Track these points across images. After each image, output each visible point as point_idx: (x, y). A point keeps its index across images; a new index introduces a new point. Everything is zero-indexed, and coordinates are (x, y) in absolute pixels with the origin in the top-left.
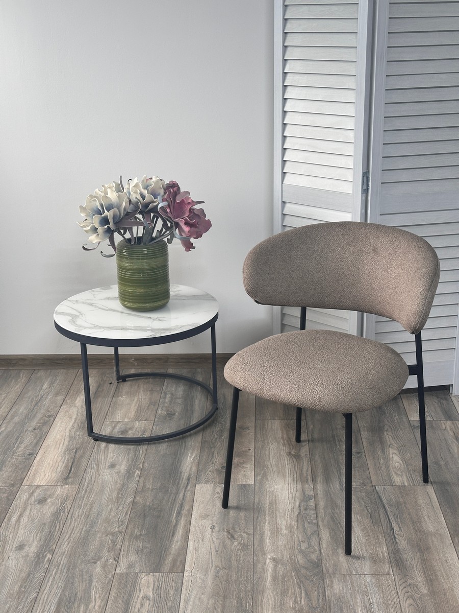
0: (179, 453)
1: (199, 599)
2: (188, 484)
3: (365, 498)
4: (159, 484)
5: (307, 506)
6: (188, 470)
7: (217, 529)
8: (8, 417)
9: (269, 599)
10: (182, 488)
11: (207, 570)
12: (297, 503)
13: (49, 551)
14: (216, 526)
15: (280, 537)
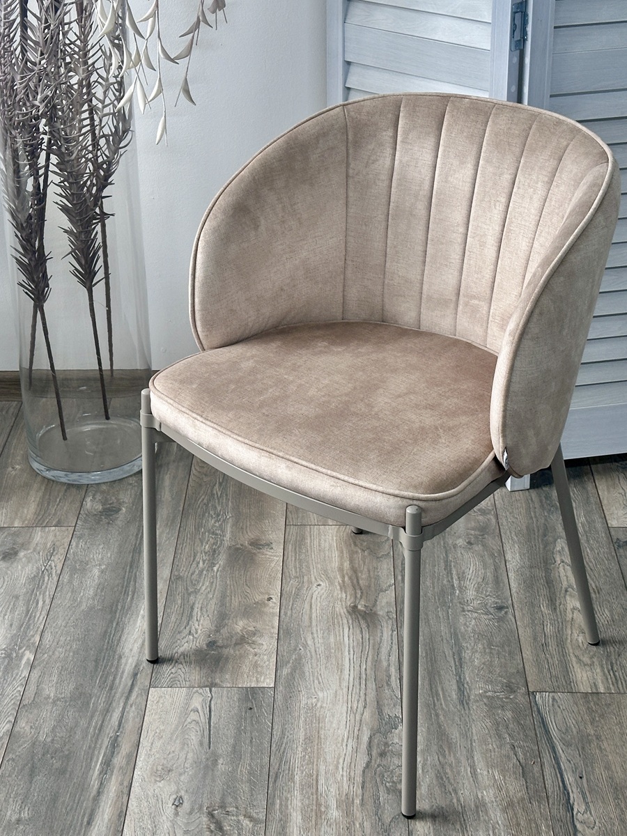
0: (119, 607)
2: (133, 685)
3: (511, 726)
4: (71, 687)
5: (386, 744)
6: (136, 649)
7: (187, 806)
10: (120, 698)
12: (365, 739)
14: (186, 797)
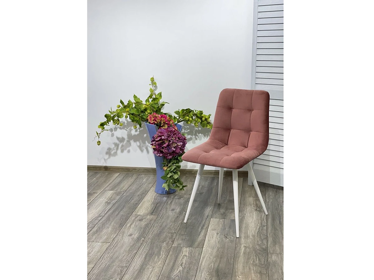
0: (204, 207)
1: (209, 258)
2: (207, 218)
5: (263, 229)
7: (219, 234)
8: (127, 190)
9: (241, 259)
10: (205, 219)
11: (213, 249)
12: (258, 228)
13: (143, 237)
14: (219, 233)
15: (249, 239)
